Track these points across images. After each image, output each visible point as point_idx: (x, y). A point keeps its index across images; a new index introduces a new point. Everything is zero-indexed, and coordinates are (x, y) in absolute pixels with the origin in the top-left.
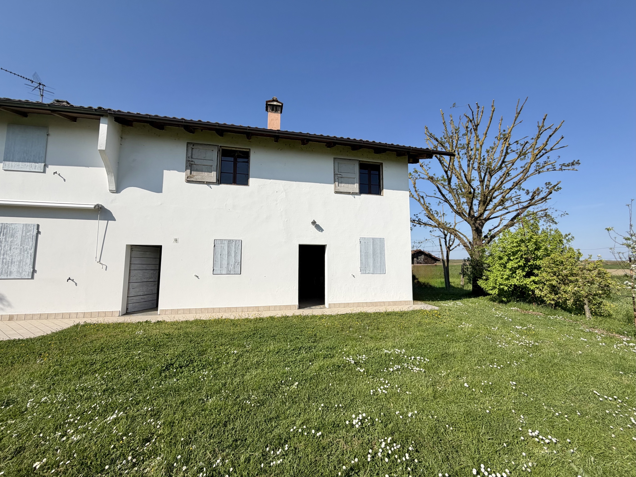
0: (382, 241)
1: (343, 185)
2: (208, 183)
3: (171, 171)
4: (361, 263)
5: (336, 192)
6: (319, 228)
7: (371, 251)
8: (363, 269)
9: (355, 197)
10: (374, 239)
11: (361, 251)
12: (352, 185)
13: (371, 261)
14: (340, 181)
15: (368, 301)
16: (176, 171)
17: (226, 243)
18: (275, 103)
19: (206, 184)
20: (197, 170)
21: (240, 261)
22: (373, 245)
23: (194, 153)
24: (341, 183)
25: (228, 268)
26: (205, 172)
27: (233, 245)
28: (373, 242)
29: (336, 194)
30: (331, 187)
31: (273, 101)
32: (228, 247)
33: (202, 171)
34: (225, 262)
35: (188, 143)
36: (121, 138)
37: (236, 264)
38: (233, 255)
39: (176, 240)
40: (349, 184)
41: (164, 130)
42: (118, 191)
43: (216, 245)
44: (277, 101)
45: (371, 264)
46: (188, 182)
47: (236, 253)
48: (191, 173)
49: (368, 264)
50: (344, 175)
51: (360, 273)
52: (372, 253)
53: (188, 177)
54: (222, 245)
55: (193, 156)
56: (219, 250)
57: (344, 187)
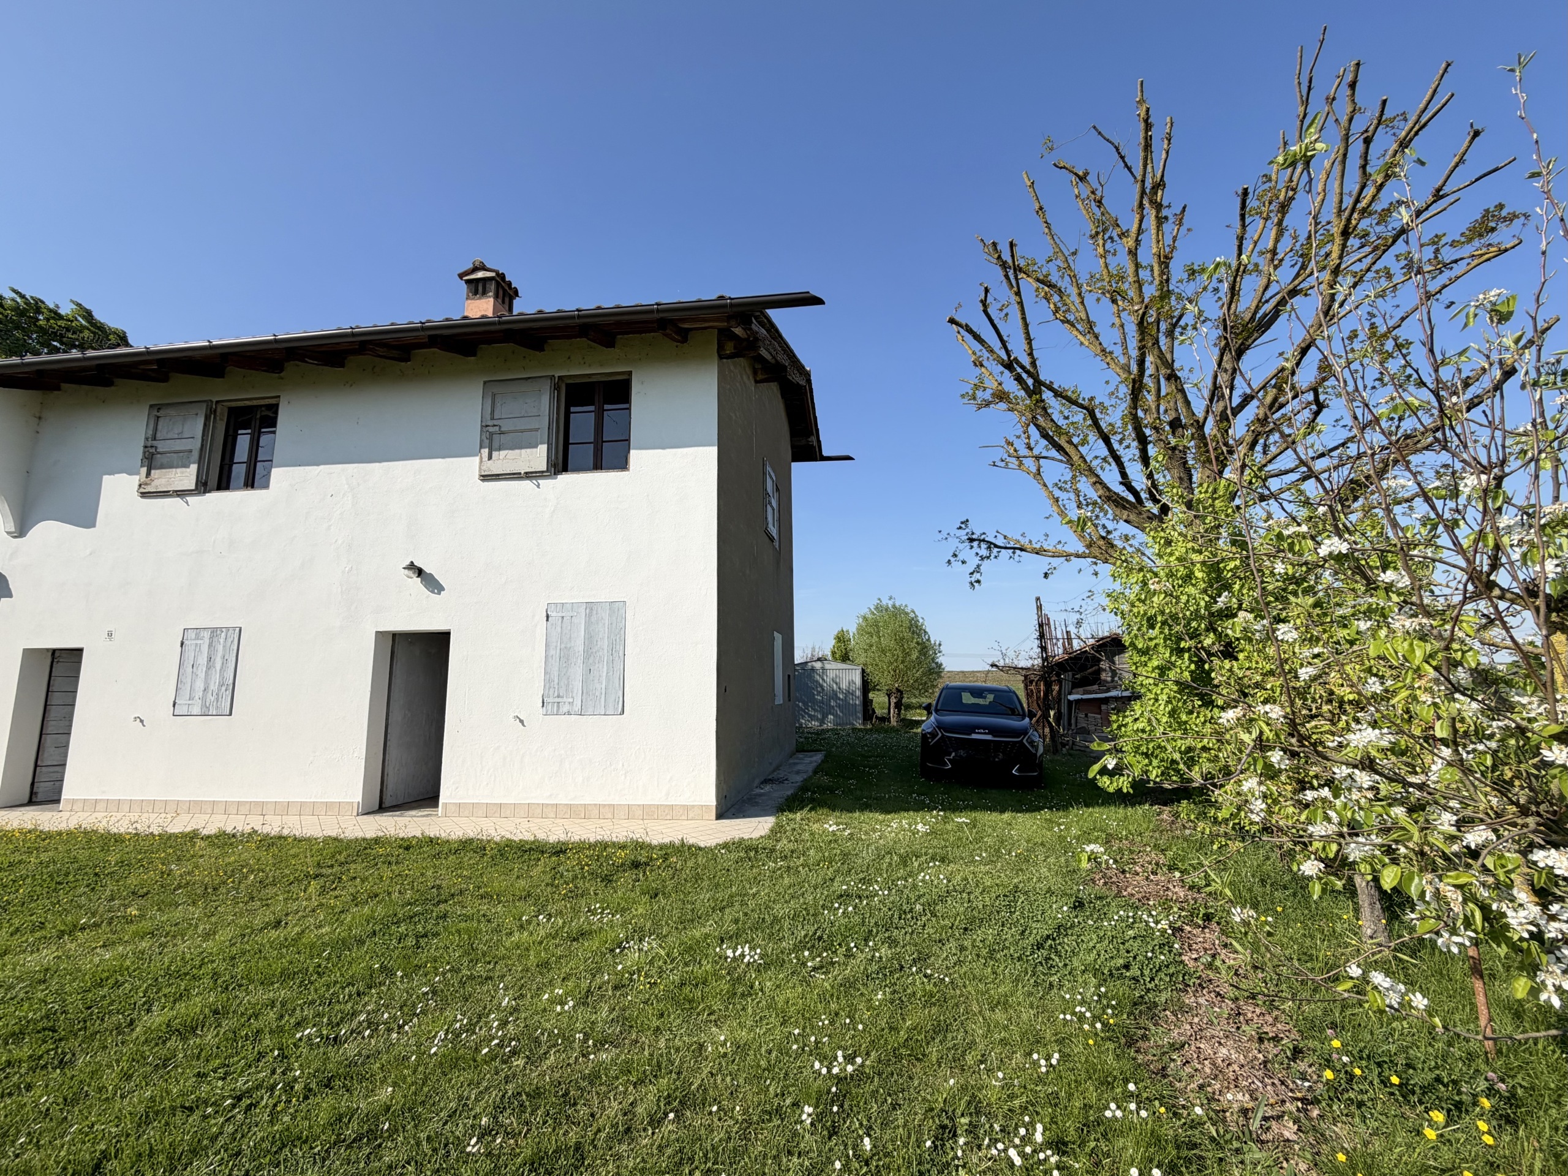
0: (617, 609)
1: (503, 453)
2: (181, 494)
3: (117, 475)
4: (548, 681)
5: (485, 478)
6: (431, 583)
7: (579, 645)
8: (551, 700)
9: (538, 486)
10: (590, 606)
11: (547, 645)
12: (528, 450)
13: (577, 672)
14: (496, 444)
15: (563, 800)
16: (125, 475)
17: (206, 635)
18: (480, 275)
19: (178, 496)
20: (162, 467)
21: (231, 681)
22: (588, 624)
23: (159, 427)
24: (499, 449)
25: (203, 699)
26: (177, 467)
27: (222, 641)
28: (589, 616)
29: (486, 483)
30: (471, 465)
31: (475, 269)
32: (210, 645)
33: (171, 467)
34: (200, 685)
35: (151, 406)
36: (40, 418)
37: (224, 688)
38: (218, 666)
39: (110, 634)
40: (521, 448)
41: (113, 388)
42: (21, 531)
43: (186, 642)
44: (483, 268)
45: (577, 685)
46: (144, 495)
47: (225, 661)
48: (148, 474)
49: (568, 685)
50: (506, 426)
51: (541, 711)
52: (581, 649)
53: (140, 485)
54: (199, 642)
55: (159, 435)
56: (190, 654)
57: (507, 460)
